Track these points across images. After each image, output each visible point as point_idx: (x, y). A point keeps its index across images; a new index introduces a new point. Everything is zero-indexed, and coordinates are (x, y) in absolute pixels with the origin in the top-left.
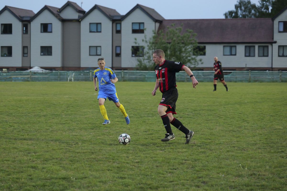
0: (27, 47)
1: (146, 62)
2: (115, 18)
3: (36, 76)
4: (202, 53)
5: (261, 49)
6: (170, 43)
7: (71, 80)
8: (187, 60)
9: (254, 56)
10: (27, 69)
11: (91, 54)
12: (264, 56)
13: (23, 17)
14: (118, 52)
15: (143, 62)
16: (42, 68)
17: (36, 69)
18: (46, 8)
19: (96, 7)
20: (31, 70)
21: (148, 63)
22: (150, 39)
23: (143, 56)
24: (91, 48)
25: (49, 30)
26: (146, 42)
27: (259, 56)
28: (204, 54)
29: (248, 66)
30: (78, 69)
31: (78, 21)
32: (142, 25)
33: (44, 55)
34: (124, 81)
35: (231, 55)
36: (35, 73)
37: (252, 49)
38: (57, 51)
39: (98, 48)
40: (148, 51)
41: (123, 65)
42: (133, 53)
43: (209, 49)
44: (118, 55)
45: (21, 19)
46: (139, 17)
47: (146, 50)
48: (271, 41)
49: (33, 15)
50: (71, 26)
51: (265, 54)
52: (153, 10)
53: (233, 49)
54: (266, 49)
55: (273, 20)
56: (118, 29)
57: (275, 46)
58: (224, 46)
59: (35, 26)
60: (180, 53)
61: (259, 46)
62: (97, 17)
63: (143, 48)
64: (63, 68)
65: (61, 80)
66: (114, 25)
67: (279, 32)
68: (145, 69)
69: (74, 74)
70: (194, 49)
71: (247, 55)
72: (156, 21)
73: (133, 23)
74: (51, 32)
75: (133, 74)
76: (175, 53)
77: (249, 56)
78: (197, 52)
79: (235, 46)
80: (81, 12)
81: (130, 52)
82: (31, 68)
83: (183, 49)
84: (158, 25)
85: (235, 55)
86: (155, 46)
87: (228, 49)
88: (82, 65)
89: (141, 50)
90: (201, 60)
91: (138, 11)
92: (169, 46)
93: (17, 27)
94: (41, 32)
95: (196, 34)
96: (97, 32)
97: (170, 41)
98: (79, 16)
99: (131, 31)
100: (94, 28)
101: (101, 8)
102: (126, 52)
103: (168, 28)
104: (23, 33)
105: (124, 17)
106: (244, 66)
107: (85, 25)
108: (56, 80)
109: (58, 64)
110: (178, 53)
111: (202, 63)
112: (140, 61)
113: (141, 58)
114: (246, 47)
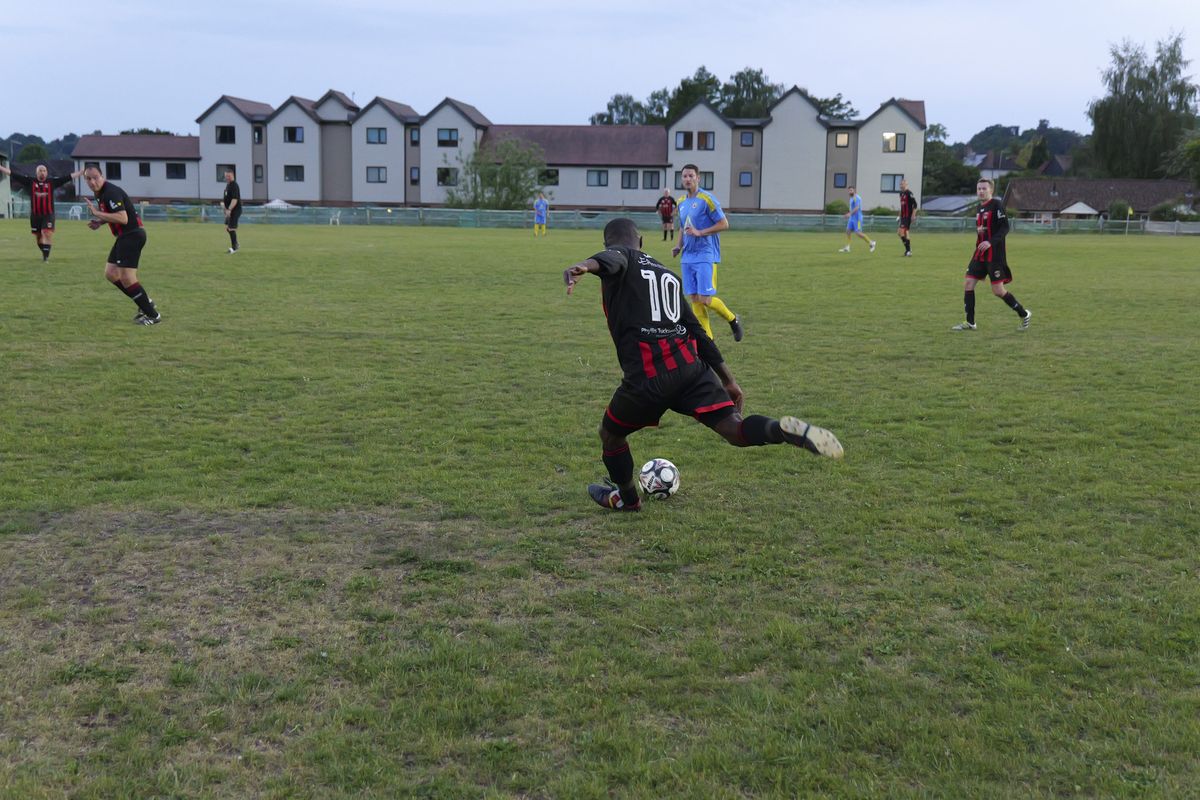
0: (261, 166)
1: (460, 195)
2: (410, 120)
3: (276, 216)
4: (553, 181)
5: (648, 176)
6: (500, 164)
7: (334, 223)
8: (528, 193)
9: (636, 188)
10: (261, 204)
11: (370, 180)
12: (652, 188)
13: (253, 116)
14: (415, 177)
15: (455, 195)
16: (287, 202)
17: (276, 204)
18: (292, 101)
19: (377, 101)
20: (269, 205)
21: (464, 197)
22: (469, 156)
23: (456, 185)
24: (370, 170)
25: (298, 138)
26: (462, 161)
27: (644, 188)
28: (556, 183)
29: (627, 204)
30: (349, 204)
31: (348, 124)
32: (454, 134)
33: (291, 180)
34: (424, 225)
35: (600, 185)
36: (274, 211)
37: (633, 176)
38: (312, 173)
39: (383, 171)
40: (464, 177)
41: (424, 200)
42: (439, 180)
43: (564, 174)
44: (415, 182)
45: (250, 119)
46: (449, 119)
47: (461, 174)
48: (664, 163)
49: (270, 113)
50: (336, 133)
51: (655, 185)
52: (473, 109)
53: (603, 176)
54: (655, 176)
55: (667, 128)
56: (415, 138)
57: (671, 173)
58: (588, 171)
59: (275, 131)
60: (517, 181)
61: (644, 172)
62: (378, 119)
63: (456, 171)
64: (323, 203)
65: (319, 222)
66: (408, 132)
67: (678, 149)
68: (460, 205)
69: (340, 212)
70: (540, 176)
71: (626, 185)
72: (477, 127)
73: (439, 130)
74: (302, 142)
75: (439, 214)
76: (508, 180)
77: (629, 187)
78: (544, 180)
79: (607, 172)
80: (355, 109)
81: (435, 176)
82: (268, 201)
83: (522, 176)
84: (480, 133)
85: (606, 185)
86: (476, 168)
87: (594, 177)
88: (356, 198)
89: (452, 175)
90: (551, 193)
91: (448, 110)
92: (499, 168)
93: (244, 132)
94: (285, 141)
95: (542, 150)
96: (380, 142)
97: (500, 161)
98: (348, 116)
99: (436, 143)
100: (374, 136)
101: (387, 104)
102: (429, 177)
103: (499, 139)
104: (254, 143)
105: (424, 119)
106: (619, 204)
107: (359, 130)
108: (310, 222)
109: (316, 196)
110: (514, 181)
111: (553, 199)
112: (451, 194)
113: (453, 188)
114: (623, 172)
